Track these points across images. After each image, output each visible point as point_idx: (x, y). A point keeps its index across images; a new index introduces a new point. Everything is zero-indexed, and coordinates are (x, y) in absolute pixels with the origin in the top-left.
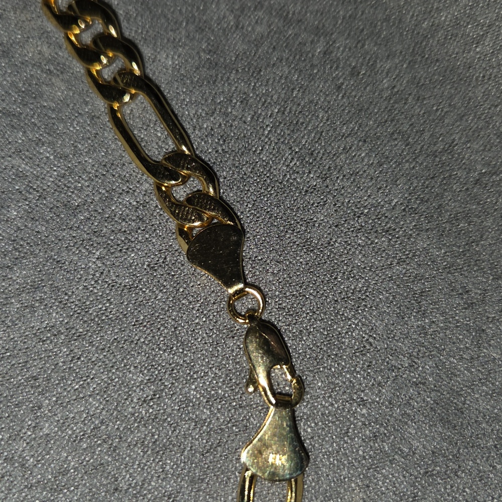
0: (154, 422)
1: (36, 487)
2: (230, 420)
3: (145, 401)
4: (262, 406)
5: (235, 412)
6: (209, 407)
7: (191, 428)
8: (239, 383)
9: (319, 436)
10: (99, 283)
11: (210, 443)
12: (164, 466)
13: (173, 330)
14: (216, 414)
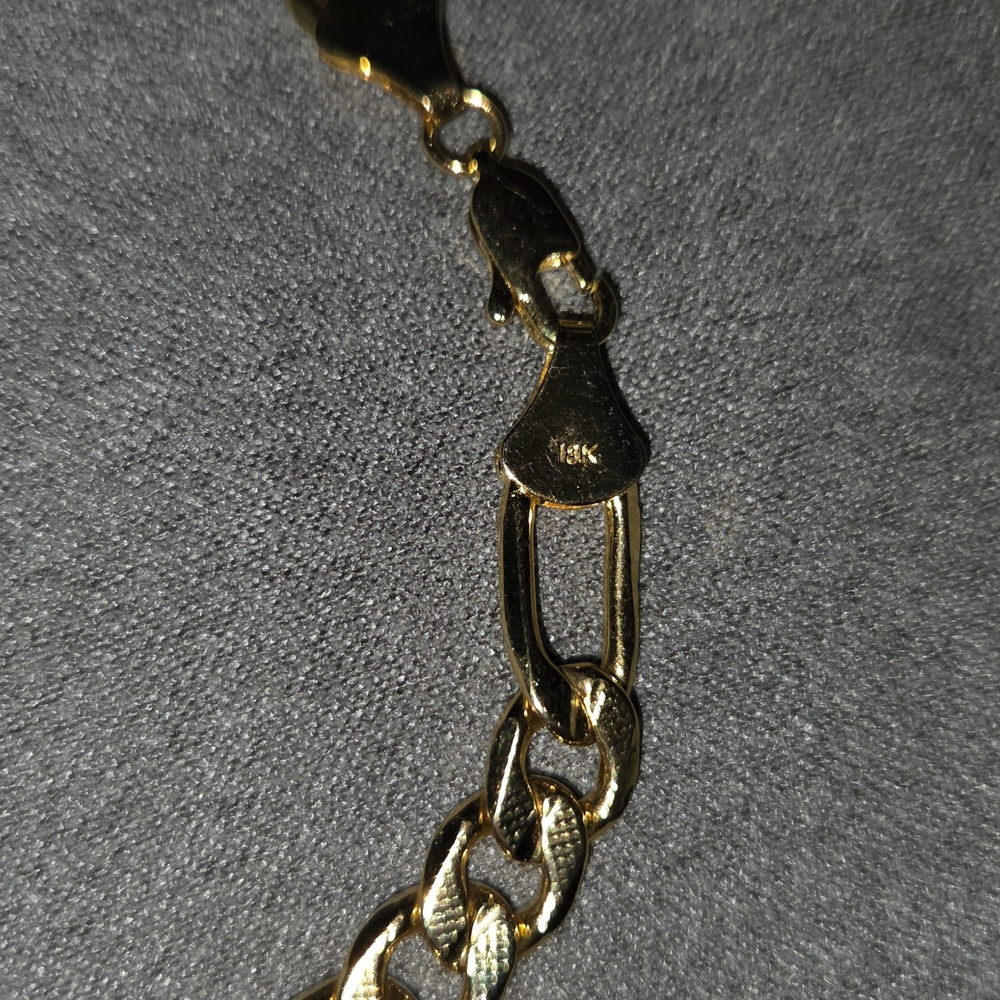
0: (288, 411)
1: (38, 581)
2: (461, 393)
3: (261, 368)
4: (527, 355)
5: (469, 374)
6: (408, 369)
7: (374, 419)
8: (470, 311)
9: (661, 406)
10: (122, 125)
11: (421, 446)
12: (325, 505)
13: (305, 210)
14: (426, 382)
